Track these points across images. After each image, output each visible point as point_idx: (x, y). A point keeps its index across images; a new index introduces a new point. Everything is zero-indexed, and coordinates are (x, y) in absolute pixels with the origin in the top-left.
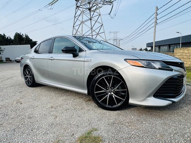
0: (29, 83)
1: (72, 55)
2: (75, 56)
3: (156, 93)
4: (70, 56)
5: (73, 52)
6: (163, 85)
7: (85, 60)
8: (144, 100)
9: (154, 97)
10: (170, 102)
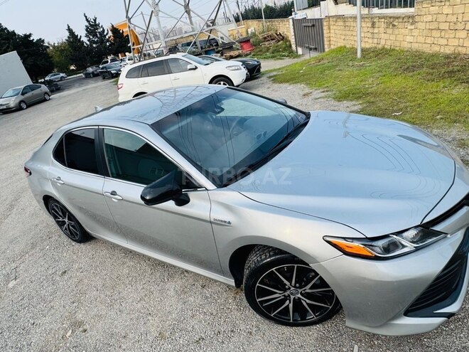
7: (212, 220)
8: (384, 325)
9: (405, 315)
10: (443, 319)
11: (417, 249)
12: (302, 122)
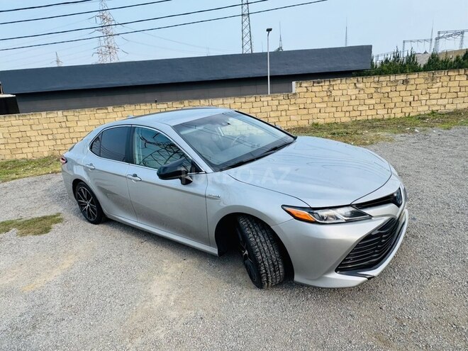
0: (90, 216)
3: (340, 265)
5: (182, 176)
7: (207, 195)
8: (320, 278)
9: (336, 271)
10: (364, 279)
11: (347, 222)
12: (290, 141)
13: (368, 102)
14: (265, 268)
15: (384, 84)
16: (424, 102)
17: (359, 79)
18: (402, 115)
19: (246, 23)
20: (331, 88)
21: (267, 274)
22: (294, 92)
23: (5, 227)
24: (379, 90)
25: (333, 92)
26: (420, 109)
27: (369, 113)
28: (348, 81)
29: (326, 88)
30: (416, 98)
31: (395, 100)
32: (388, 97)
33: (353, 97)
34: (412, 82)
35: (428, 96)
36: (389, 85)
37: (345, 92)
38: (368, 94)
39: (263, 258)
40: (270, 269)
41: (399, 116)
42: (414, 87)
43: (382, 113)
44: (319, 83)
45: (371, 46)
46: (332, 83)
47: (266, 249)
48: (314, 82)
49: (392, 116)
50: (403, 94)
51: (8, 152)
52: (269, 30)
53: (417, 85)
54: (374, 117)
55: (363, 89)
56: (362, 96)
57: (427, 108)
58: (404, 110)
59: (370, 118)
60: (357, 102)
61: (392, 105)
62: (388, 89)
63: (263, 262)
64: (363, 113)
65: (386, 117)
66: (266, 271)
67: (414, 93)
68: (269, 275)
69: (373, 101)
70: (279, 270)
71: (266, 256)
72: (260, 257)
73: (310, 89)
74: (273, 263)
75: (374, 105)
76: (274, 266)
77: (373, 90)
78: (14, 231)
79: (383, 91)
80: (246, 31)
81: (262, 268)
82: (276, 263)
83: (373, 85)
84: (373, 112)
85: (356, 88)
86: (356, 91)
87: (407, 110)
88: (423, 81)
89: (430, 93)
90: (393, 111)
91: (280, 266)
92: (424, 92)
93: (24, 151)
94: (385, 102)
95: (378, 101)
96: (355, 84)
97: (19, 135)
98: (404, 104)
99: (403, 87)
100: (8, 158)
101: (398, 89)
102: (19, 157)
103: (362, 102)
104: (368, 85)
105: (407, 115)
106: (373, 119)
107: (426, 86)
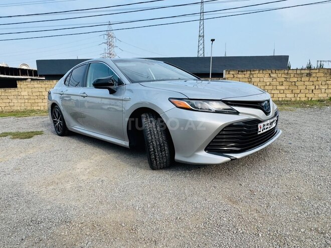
0: (59, 130)
1: (107, 91)
2: (112, 92)
3: (209, 145)
4: (105, 92)
5: (109, 87)
6: (218, 135)
7: (123, 98)
8: (193, 155)
9: (205, 150)
10: (228, 159)
11: (217, 112)
13: (279, 87)
14: (153, 147)
15: (292, 75)
16: (323, 90)
17: (273, 71)
18: (306, 99)
19: (201, 42)
20: (252, 76)
21: (155, 152)
22: (224, 77)
23: (5, 135)
24: (288, 80)
25: (252, 79)
26: (320, 95)
27: (280, 95)
28: (264, 72)
29: (247, 76)
30: (317, 87)
31: (300, 87)
32: (295, 85)
33: (268, 84)
34: (314, 75)
35: (327, 86)
36: (295, 76)
37: (262, 80)
38: (279, 82)
39: (152, 139)
40: (157, 148)
41: (303, 99)
42: (315, 79)
43: (290, 96)
44: (242, 72)
45: (288, 56)
46: (252, 73)
47: (155, 132)
48: (239, 71)
49: (298, 99)
50: (306, 83)
51: (29, 104)
52: (213, 40)
53: (318, 77)
54: (283, 99)
55: (275, 78)
56: (274, 83)
57: (326, 95)
58: (307, 95)
59: (280, 99)
60: (271, 87)
61: (298, 91)
62: (295, 80)
63: (152, 142)
64: (275, 96)
65: (293, 99)
66: (154, 150)
67: (315, 83)
68: (157, 154)
69: (283, 88)
70: (165, 150)
71: (155, 138)
72: (150, 138)
73: (236, 76)
74: (160, 144)
75: (284, 90)
76: (161, 147)
77: (283, 80)
78: (10, 136)
79: (291, 80)
80: (201, 47)
81: (151, 147)
82: (162, 145)
83: (283, 76)
84: (283, 96)
85: (271, 77)
86: (270, 80)
87: (310, 96)
88: (322, 75)
89: (328, 84)
90: (299, 96)
91: (166, 148)
92: (324, 83)
93: (39, 104)
94: (293, 88)
95: (287, 88)
96: (270, 74)
97: (38, 94)
98: (307, 91)
99: (307, 79)
100: (29, 108)
101: (303, 79)
102: (35, 108)
103: (275, 87)
104: (280, 75)
105: (309, 99)
106: (282, 100)
107: (325, 79)
